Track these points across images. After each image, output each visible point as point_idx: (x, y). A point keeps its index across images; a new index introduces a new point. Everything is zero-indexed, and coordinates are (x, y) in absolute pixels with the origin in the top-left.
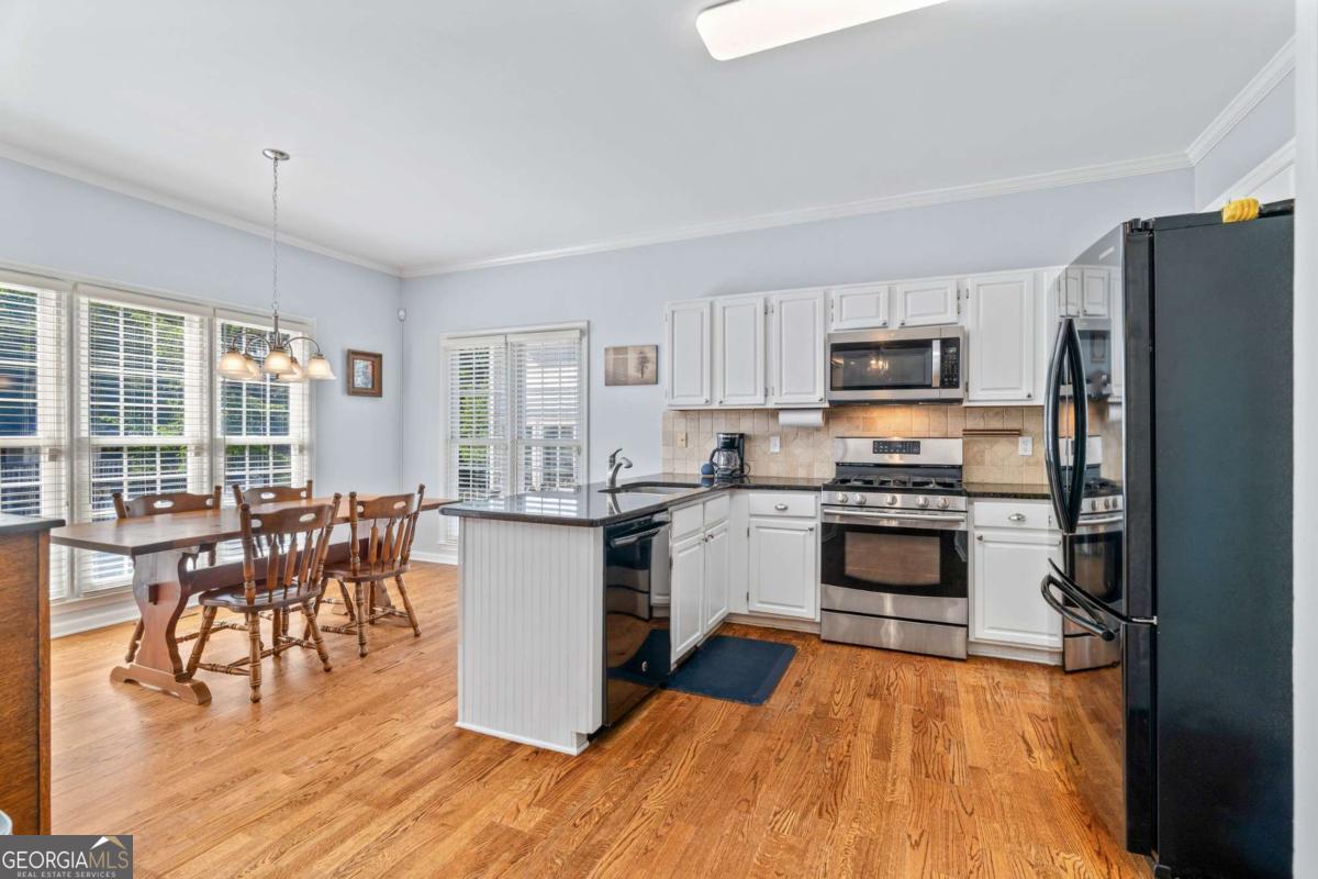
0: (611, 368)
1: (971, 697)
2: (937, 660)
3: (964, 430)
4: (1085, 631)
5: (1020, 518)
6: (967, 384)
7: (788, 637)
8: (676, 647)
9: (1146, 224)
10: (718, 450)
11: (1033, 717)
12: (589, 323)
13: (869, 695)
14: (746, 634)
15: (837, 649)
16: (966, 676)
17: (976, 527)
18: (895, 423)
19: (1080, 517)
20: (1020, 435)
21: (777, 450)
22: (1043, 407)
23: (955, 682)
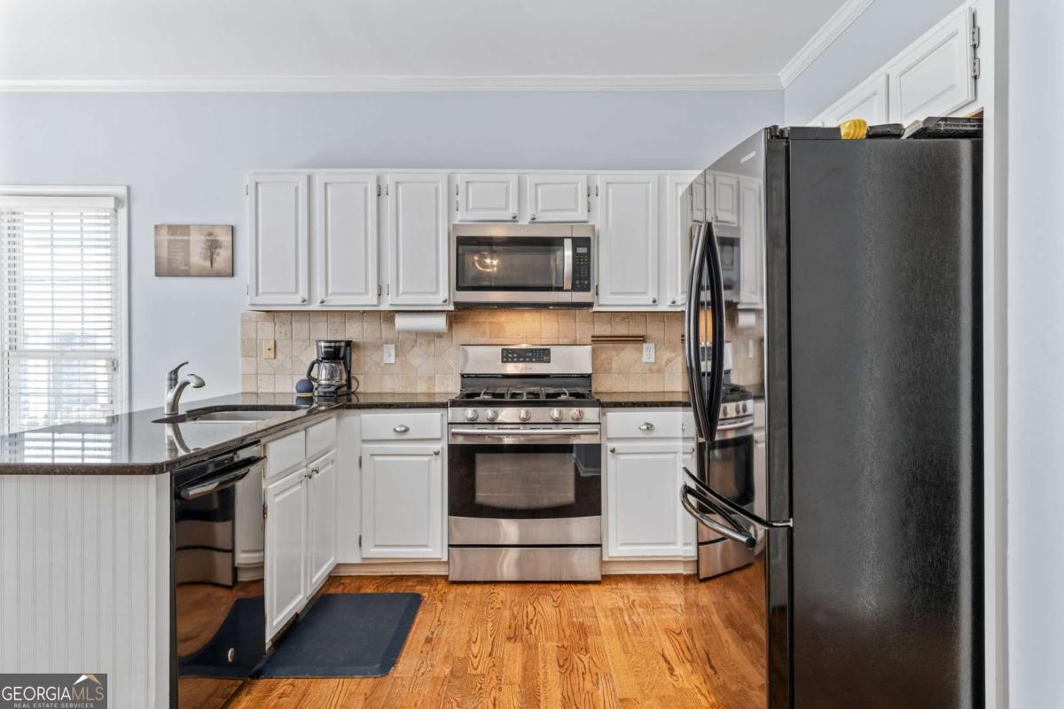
0: (164, 254)
1: (611, 622)
2: (573, 586)
3: (593, 337)
4: (720, 536)
5: (650, 427)
6: (597, 287)
7: (410, 584)
8: (272, 620)
9: (782, 131)
10: (318, 362)
11: (669, 632)
12: (129, 189)
13: (509, 639)
14: (359, 588)
15: (469, 590)
16: (604, 598)
17: (609, 439)
18: (524, 329)
19: (719, 422)
20: (644, 341)
21: (392, 360)
22: (683, 312)
23: (594, 608)
